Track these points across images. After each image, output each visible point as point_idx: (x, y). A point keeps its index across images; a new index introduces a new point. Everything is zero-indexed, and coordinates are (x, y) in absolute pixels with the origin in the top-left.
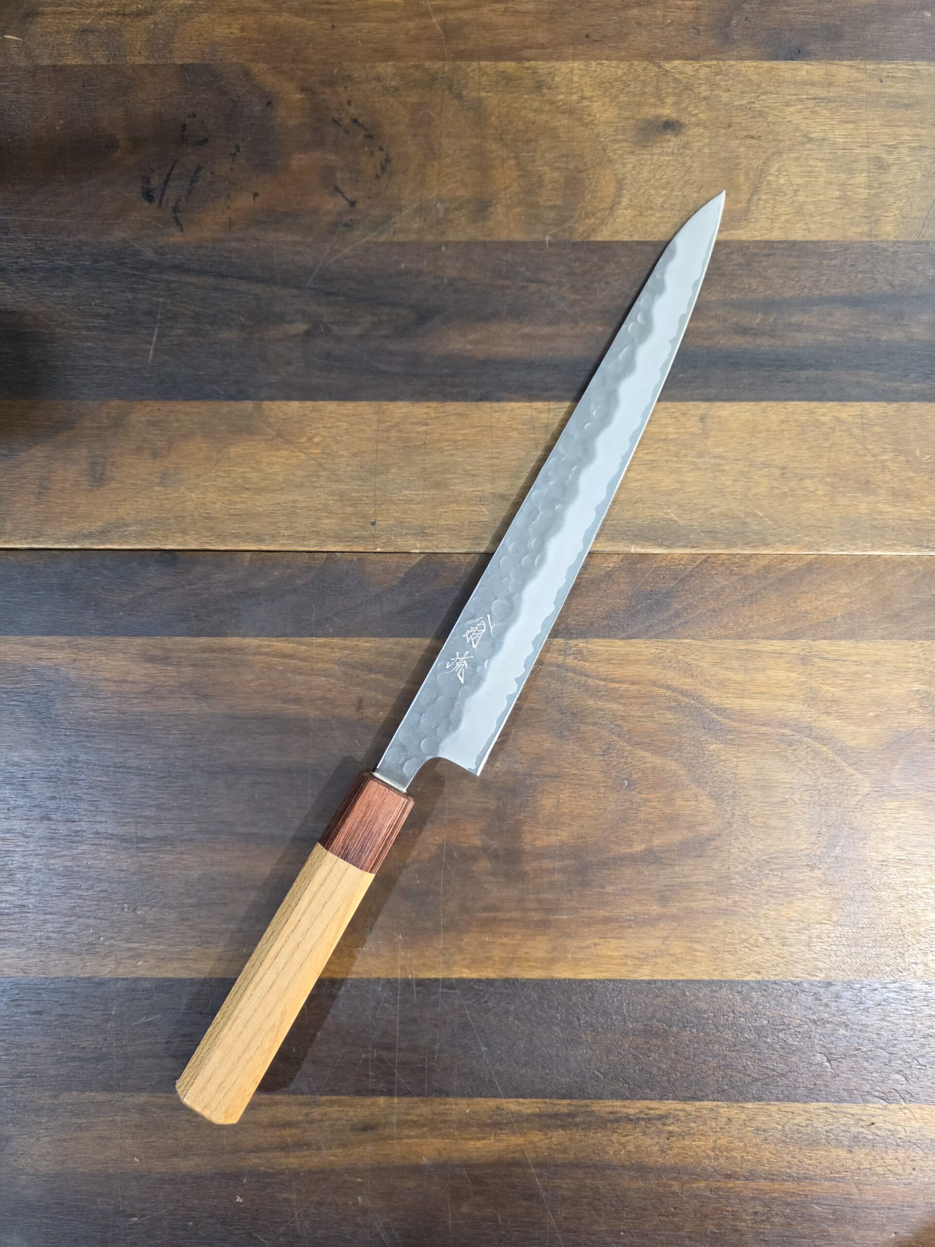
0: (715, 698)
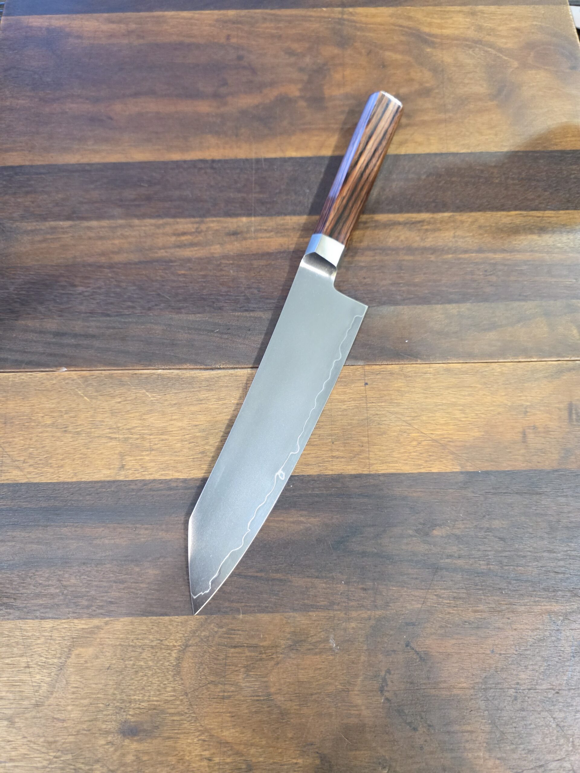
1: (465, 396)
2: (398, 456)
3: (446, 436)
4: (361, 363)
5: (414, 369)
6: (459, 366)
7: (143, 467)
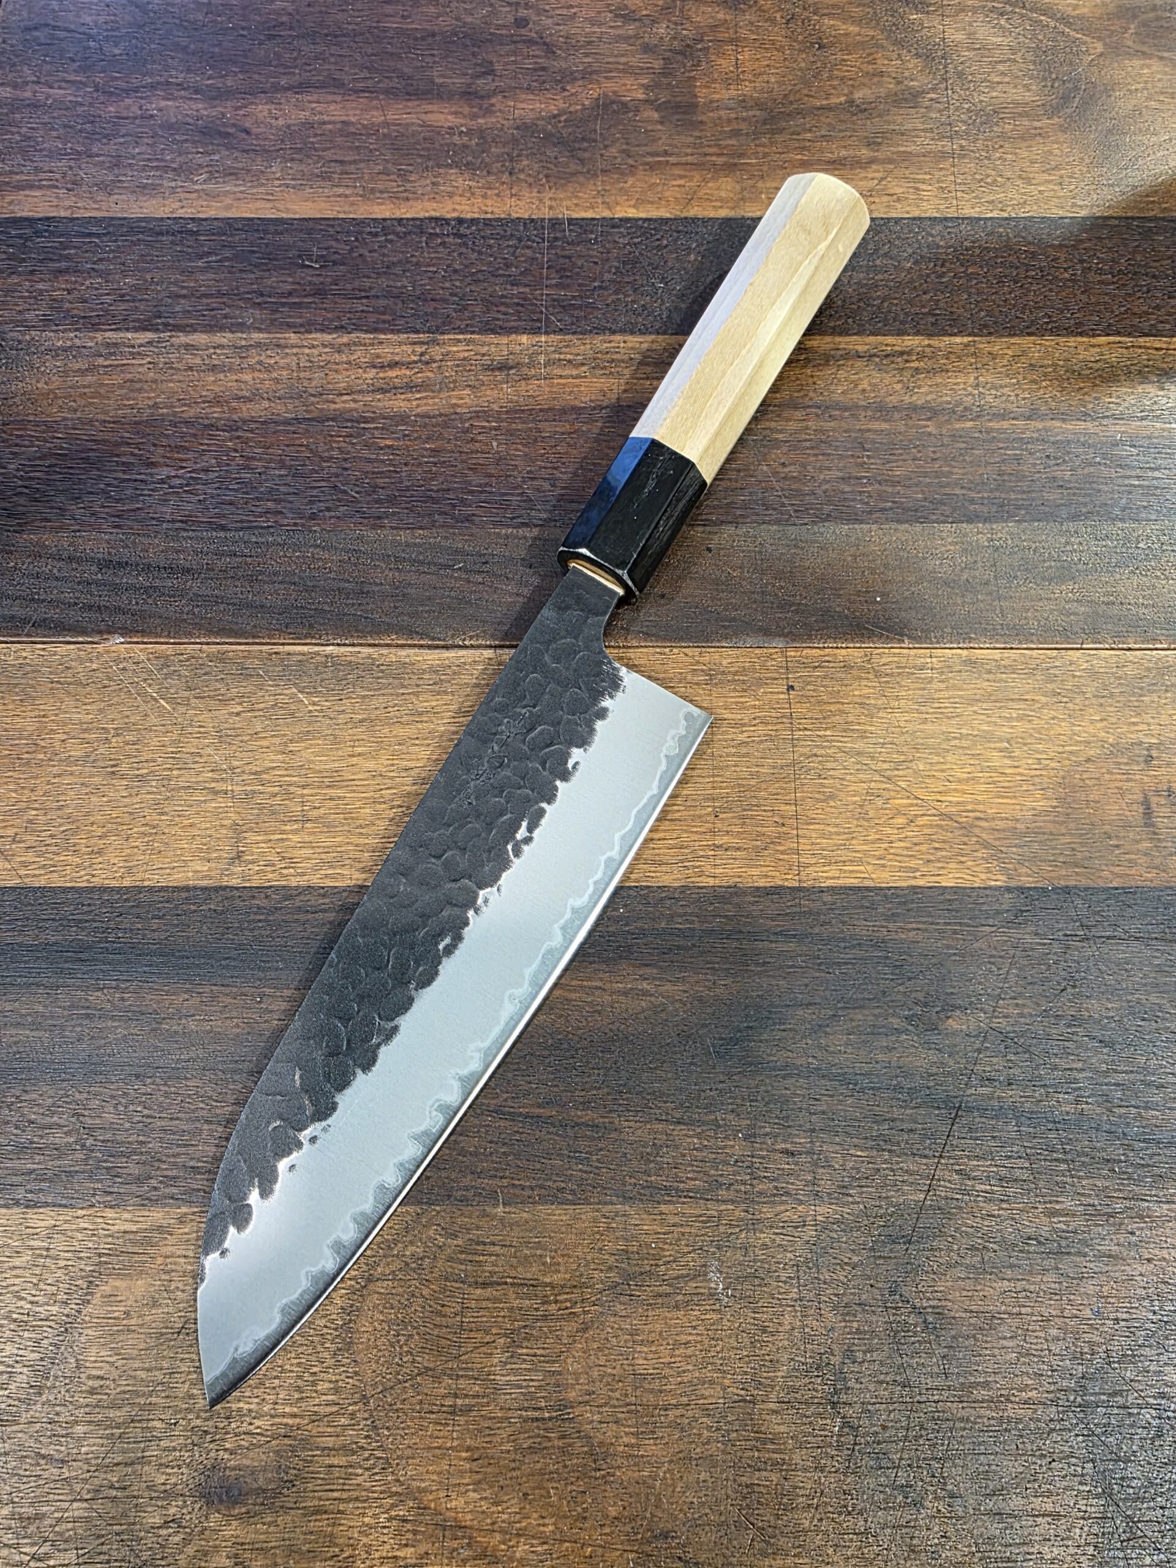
1: (1010, 719)
2: (865, 848)
3: (969, 808)
4: (779, 643)
5: (896, 659)
6: (997, 654)
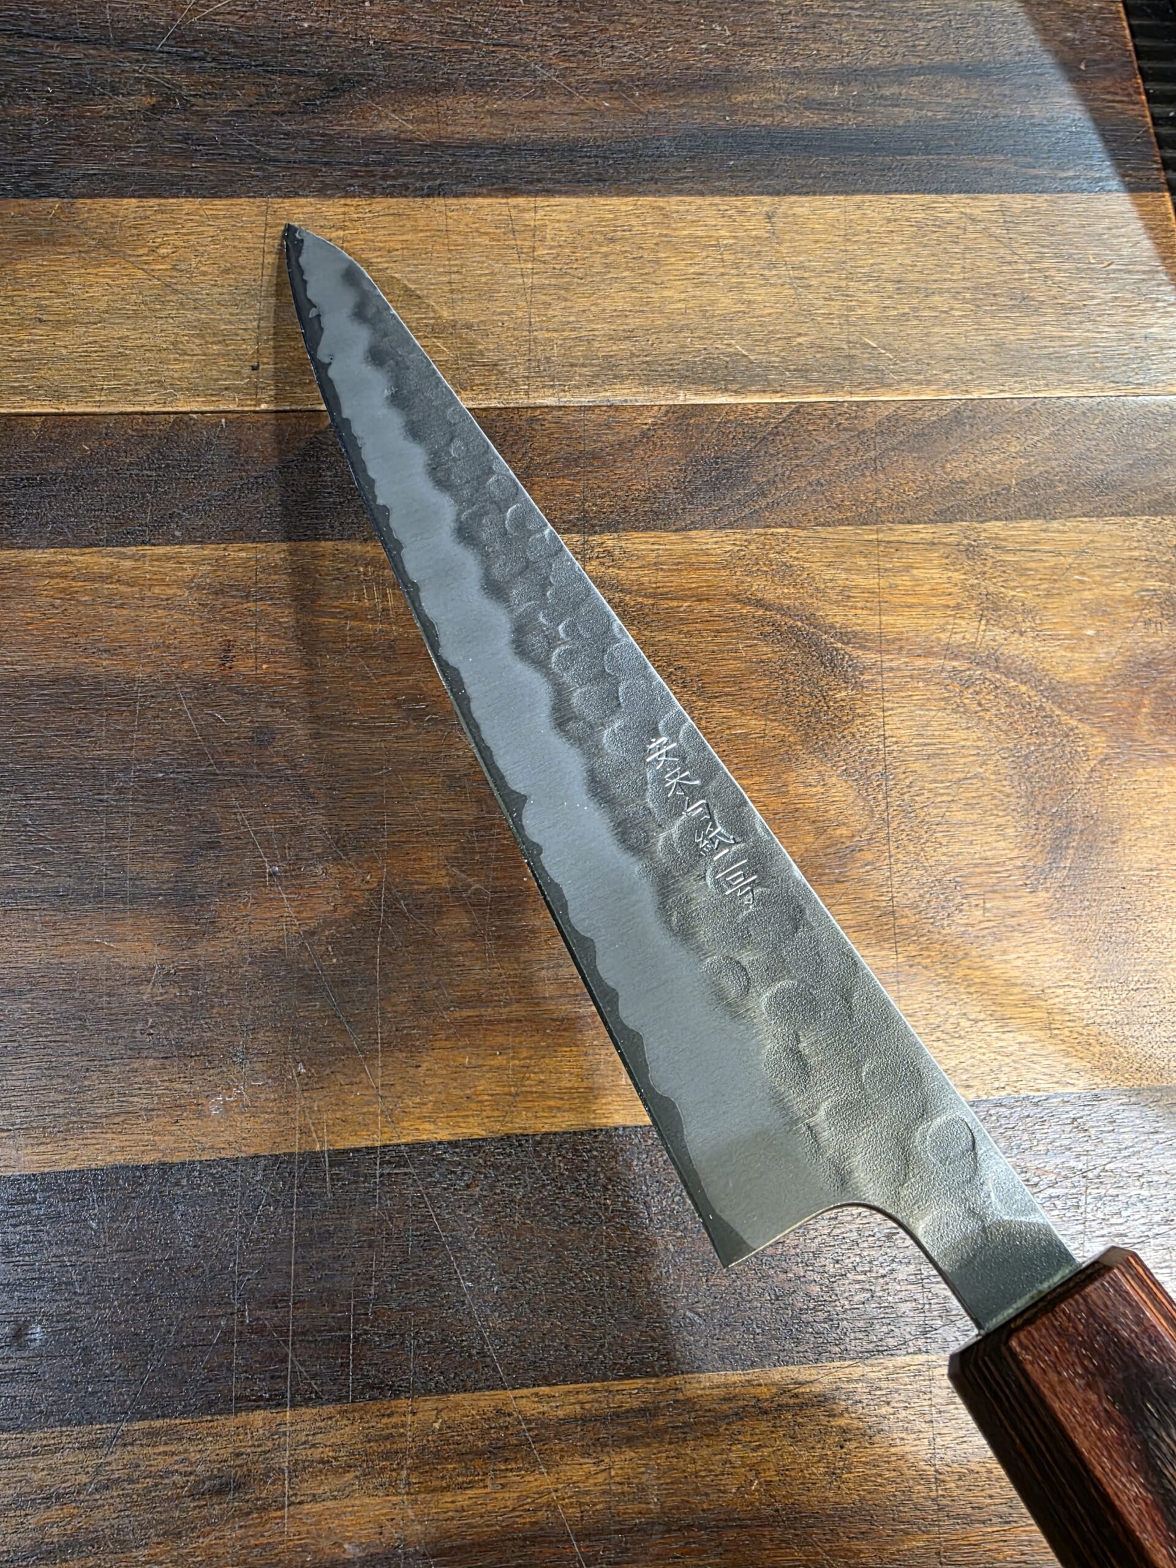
0: (835, 615)
7: (730, 217)
